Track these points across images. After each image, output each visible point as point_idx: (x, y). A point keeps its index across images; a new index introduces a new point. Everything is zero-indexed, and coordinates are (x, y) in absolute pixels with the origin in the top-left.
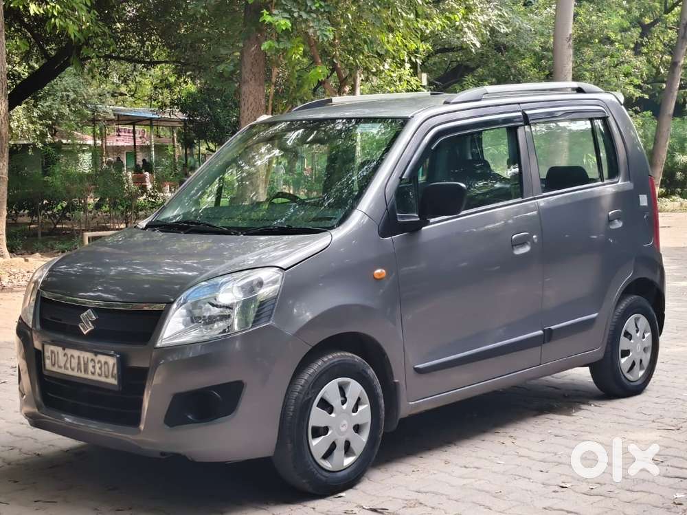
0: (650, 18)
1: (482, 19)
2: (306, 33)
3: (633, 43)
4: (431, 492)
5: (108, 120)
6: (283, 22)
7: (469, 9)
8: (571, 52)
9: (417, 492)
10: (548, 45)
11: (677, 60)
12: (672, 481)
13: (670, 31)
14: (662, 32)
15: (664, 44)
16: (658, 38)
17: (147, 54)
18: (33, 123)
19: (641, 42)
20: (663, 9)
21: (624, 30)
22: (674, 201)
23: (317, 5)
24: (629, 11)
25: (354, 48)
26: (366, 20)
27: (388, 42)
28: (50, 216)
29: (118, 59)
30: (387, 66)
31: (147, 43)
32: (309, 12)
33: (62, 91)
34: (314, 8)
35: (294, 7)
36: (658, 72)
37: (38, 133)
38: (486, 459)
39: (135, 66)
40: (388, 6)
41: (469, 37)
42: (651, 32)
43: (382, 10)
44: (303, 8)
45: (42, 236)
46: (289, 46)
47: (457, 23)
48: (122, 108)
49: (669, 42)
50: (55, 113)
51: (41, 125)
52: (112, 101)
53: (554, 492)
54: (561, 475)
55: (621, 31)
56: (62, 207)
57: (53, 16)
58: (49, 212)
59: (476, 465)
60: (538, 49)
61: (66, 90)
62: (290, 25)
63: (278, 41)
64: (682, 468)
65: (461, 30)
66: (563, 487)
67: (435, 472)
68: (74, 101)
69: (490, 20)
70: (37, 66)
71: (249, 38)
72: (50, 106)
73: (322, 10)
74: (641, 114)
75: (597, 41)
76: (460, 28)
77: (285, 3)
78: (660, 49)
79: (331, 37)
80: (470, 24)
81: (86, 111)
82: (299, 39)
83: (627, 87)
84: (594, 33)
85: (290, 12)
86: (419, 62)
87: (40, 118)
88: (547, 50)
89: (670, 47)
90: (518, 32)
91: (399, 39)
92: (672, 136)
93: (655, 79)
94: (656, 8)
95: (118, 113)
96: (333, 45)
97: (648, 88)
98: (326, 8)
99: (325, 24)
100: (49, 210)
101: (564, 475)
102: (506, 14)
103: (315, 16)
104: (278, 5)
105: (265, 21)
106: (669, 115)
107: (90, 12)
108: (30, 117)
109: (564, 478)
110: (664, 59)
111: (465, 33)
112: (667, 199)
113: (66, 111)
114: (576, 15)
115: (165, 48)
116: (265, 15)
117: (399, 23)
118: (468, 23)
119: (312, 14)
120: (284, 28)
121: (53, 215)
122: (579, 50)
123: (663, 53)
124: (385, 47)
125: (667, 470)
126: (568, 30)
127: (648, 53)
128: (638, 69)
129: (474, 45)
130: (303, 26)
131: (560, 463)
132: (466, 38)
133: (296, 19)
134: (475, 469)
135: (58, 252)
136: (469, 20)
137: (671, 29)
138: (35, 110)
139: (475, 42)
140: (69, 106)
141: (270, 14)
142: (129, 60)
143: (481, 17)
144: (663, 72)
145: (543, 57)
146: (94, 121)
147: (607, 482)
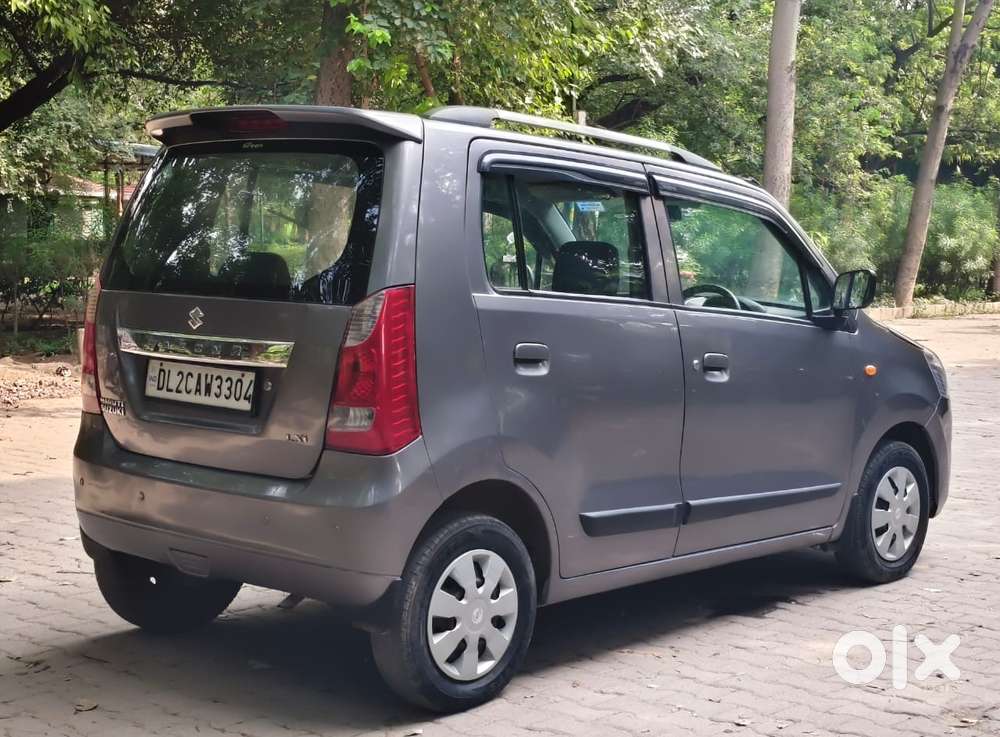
0: (907, 41)
1: (666, 35)
2: (414, 49)
3: (883, 76)
4: (548, 730)
5: (127, 164)
6: (378, 33)
7: (648, 22)
8: (793, 87)
9: (527, 729)
10: (762, 76)
11: (944, 103)
12: (896, 718)
13: (937, 61)
14: (925, 62)
15: (927, 80)
16: (919, 69)
17: (183, 70)
18: (16, 165)
19: (895, 76)
20: (927, 29)
21: (870, 58)
22: (935, 302)
23: (429, 10)
24: (878, 31)
25: (482, 72)
26: (499, 33)
27: (531, 66)
28: (33, 302)
29: (142, 75)
30: (528, 100)
31: (184, 55)
32: (417, 19)
33: (60, 120)
34: (423, 13)
35: (395, 11)
36: (918, 119)
37: (22, 179)
38: (633, 681)
39: (167, 88)
40: (533, 14)
41: (647, 62)
42: (909, 61)
43: (523, 20)
44: (408, 14)
45: (19, 330)
46: (387, 66)
47: (632, 42)
48: (149, 146)
49: (936, 76)
50: (49, 151)
51: (27, 168)
52: (133, 136)
53: (726, 732)
54: (738, 706)
55: (865, 60)
56: (52, 288)
57: (45, 13)
58: (33, 296)
59: (617, 689)
60: (746, 81)
61: (65, 119)
62: (390, 37)
63: (372, 60)
64: (912, 700)
65: (636, 51)
66: (739, 725)
67: (558, 699)
68: (77, 135)
69: (678, 38)
70: (23, 82)
71: (329, 55)
72: (41, 141)
73: (436, 17)
74: (891, 178)
75: (831, 72)
76: (634, 48)
77: (381, 5)
78: (922, 86)
79: (448, 56)
80: (650, 43)
81: (93, 150)
82: (401, 57)
83: (873, 141)
84: (827, 61)
85: (389, 18)
86: (575, 95)
87: (27, 158)
88: (760, 83)
89: (936, 83)
90: (719, 57)
91: (546, 63)
92: (935, 211)
93: (913, 128)
94: (917, 27)
95: (141, 153)
96: (451, 66)
97: (902, 142)
98: (441, 13)
99: (439, 38)
100: (32, 292)
101: (742, 706)
102: (700, 32)
103: (424, 24)
104: (372, 7)
105: (353, 30)
106: (932, 181)
107: (98, 9)
108: (11, 156)
109: (742, 712)
110: (926, 100)
111: (642, 55)
112: (926, 300)
113: (65, 148)
114: (802, 34)
115: (211, 63)
116: (352, 21)
117: (547, 39)
118: (647, 41)
119: (420, 22)
120: (380, 42)
121: (38, 300)
122: (806, 85)
123: (926, 92)
124: (526, 73)
125: (890, 701)
126: (789, 55)
127: (905, 91)
128: (888, 114)
129: (655, 73)
130: (408, 39)
131: (739, 689)
132: (644, 62)
133: (397, 28)
134: (615, 696)
135: (42, 355)
136: (648, 37)
137: (937, 57)
138: (20, 146)
139: (655, 69)
140: (69, 141)
141: (361, 21)
142: (158, 77)
143: (666, 34)
144: (925, 119)
145: (755, 94)
146: (106, 165)
147: (803, 719)
